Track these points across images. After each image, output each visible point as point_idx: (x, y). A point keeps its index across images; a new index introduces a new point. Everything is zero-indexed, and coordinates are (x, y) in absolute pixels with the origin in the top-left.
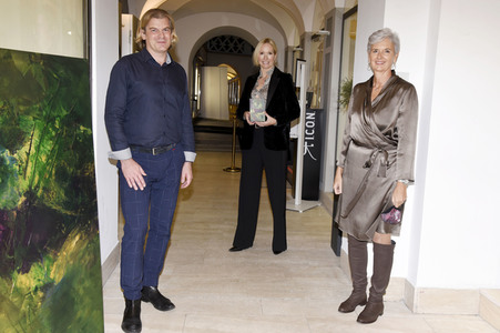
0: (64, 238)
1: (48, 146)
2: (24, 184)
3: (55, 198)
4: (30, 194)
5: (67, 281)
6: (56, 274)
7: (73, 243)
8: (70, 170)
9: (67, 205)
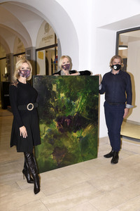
0: (87, 126)
1: (84, 100)
2: (77, 110)
3: (85, 114)
4: (78, 112)
5: (87, 137)
6: (84, 135)
7: (89, 128)
8: (90, 107)
9: (88, 117)
